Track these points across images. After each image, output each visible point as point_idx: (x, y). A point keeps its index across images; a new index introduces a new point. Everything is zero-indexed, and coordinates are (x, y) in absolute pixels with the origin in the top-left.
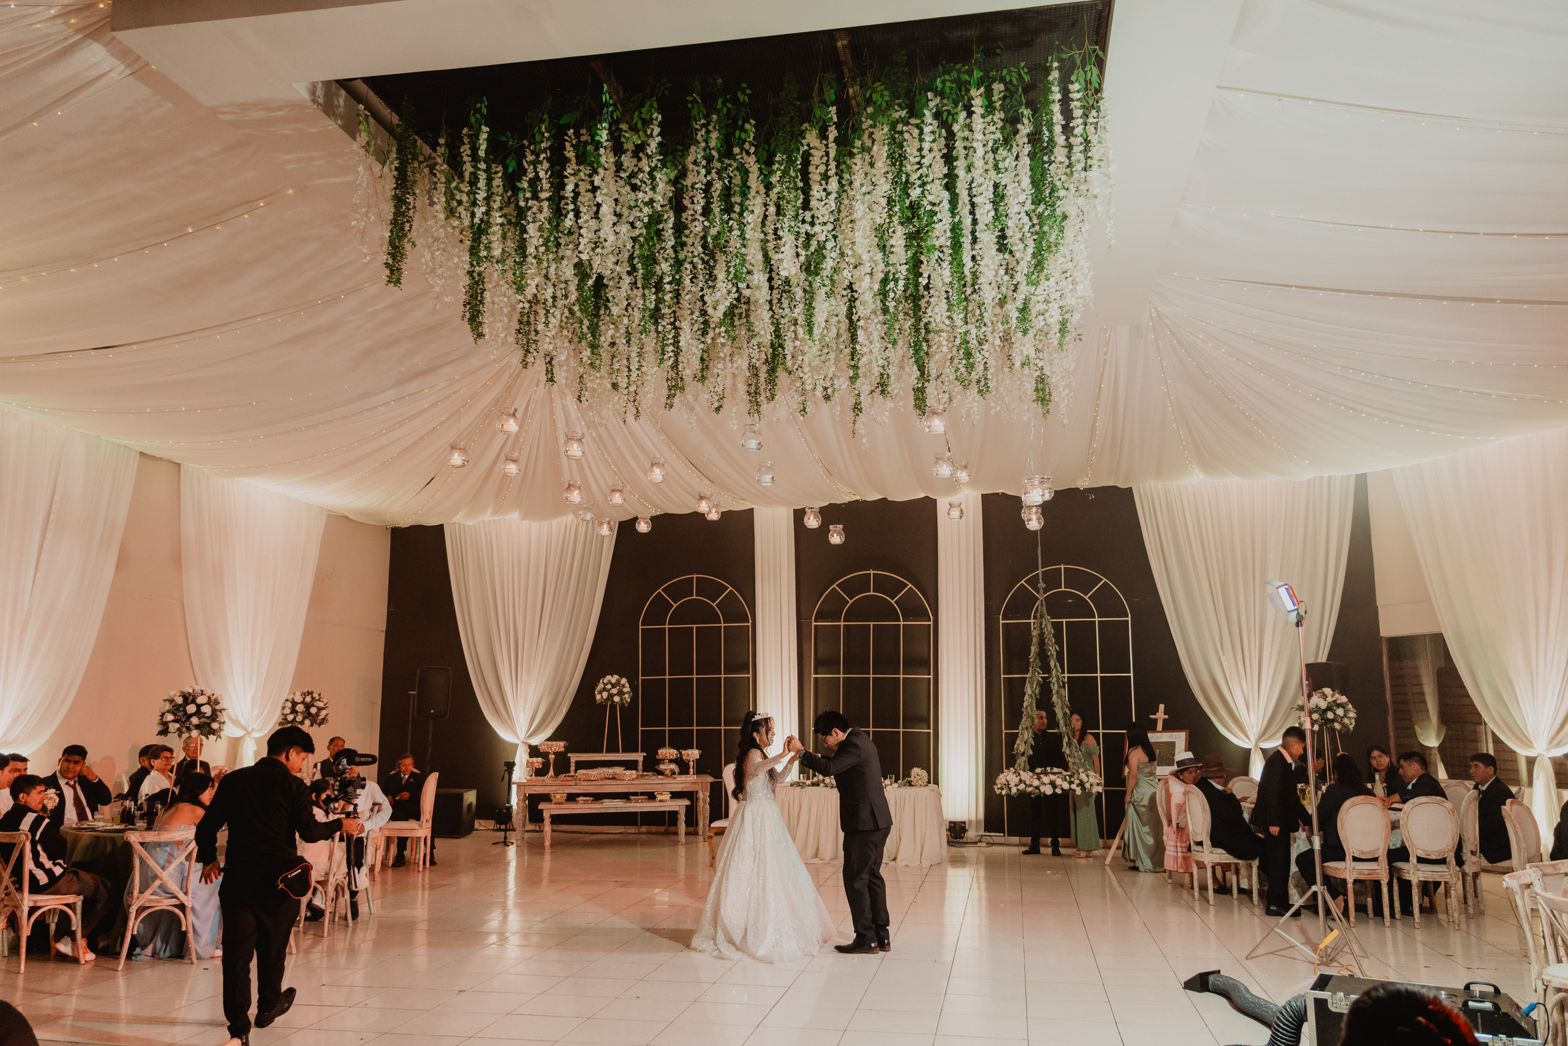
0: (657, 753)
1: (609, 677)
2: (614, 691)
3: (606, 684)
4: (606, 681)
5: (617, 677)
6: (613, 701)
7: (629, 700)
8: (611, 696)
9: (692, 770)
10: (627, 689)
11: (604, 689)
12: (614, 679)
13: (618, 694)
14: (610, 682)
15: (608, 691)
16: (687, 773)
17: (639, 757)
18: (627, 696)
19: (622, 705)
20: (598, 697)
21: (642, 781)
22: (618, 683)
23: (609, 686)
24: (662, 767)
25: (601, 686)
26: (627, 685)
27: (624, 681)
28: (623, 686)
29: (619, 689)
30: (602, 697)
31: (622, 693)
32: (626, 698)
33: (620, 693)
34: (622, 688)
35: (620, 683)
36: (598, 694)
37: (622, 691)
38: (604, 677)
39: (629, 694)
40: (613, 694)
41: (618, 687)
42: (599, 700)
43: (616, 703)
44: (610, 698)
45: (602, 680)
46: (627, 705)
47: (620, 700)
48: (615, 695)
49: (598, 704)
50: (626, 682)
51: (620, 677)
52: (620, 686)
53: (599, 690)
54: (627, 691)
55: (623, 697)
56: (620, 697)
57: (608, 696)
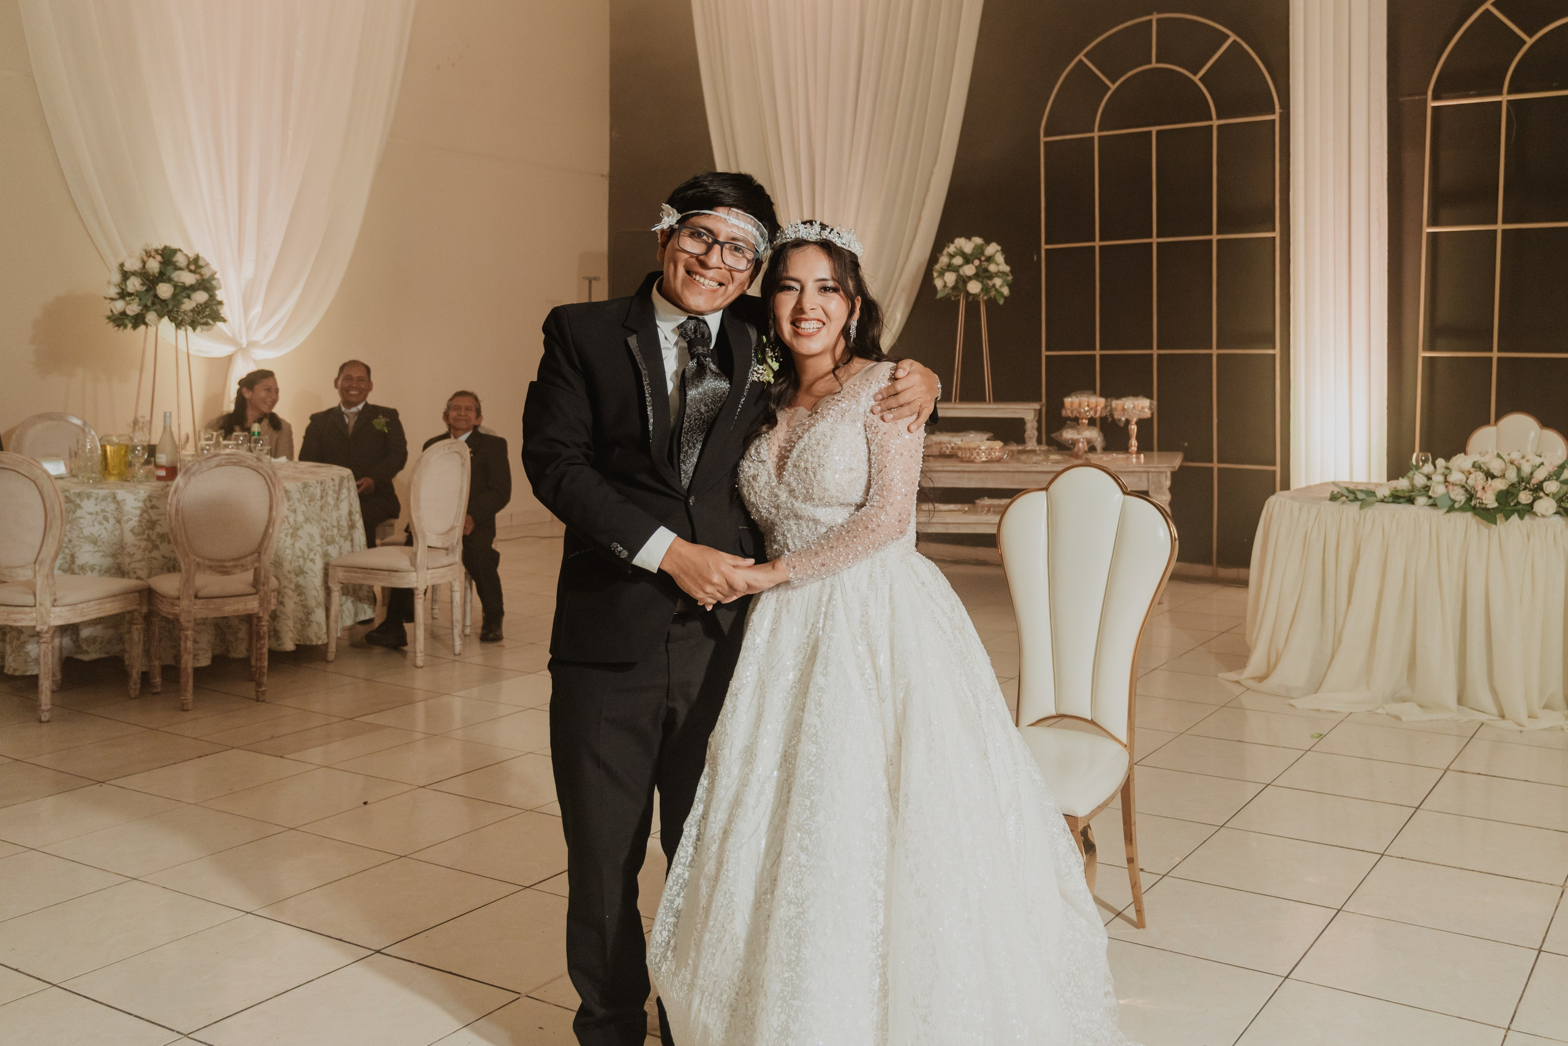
0: (1062, 405)
1: (960, 242)
2: (969, 270)
3: (951, 256)
4: (952, 249)
5: (978, 240)
6: (968, 293)
7: (1006, 291)
8: (963, 281)
9: (1134, 443)
10: (1000, 265)
11: (950, 267)
12: (967, 245)
13: (977, 276)
14: (961, 253)
15: (956, 270)
16: (1124, 448)
17: (1027, 412)
18: (998, 282)
19: (991, 303)
20: (938, 283)
21: (1014, 466)
22: (979, 252)
23: (958, 261)
24: (1068, 434)
25: (944, 260)
26: (1000, 258)
27: (993, 249)
28: (990, 259)
29: (980, 265)
30: (945, 283)
31: (987, 274)
32: (997, 286)
33: (982, 275)
34: (985, 264)
35: (982, 253)
36: (937, 277)
37: (986, 270)
38: (953, 242)
39: (1004, 277)
40: (967, 276)
41: (977, 262)
42: (941, 290)
43: (976, 296)
44: (960, 285)
45: (949, 247)
46: (1001, 302)
47: (982, 290)
48: (970, 278)
49: (941, 299)
50: (997, 251)
51: (988, 242)
52: (983, 258)
53: (939, 269)
54: (999, 272)
55: (990, 283)
56: (982, 282)
57: (957, 282)
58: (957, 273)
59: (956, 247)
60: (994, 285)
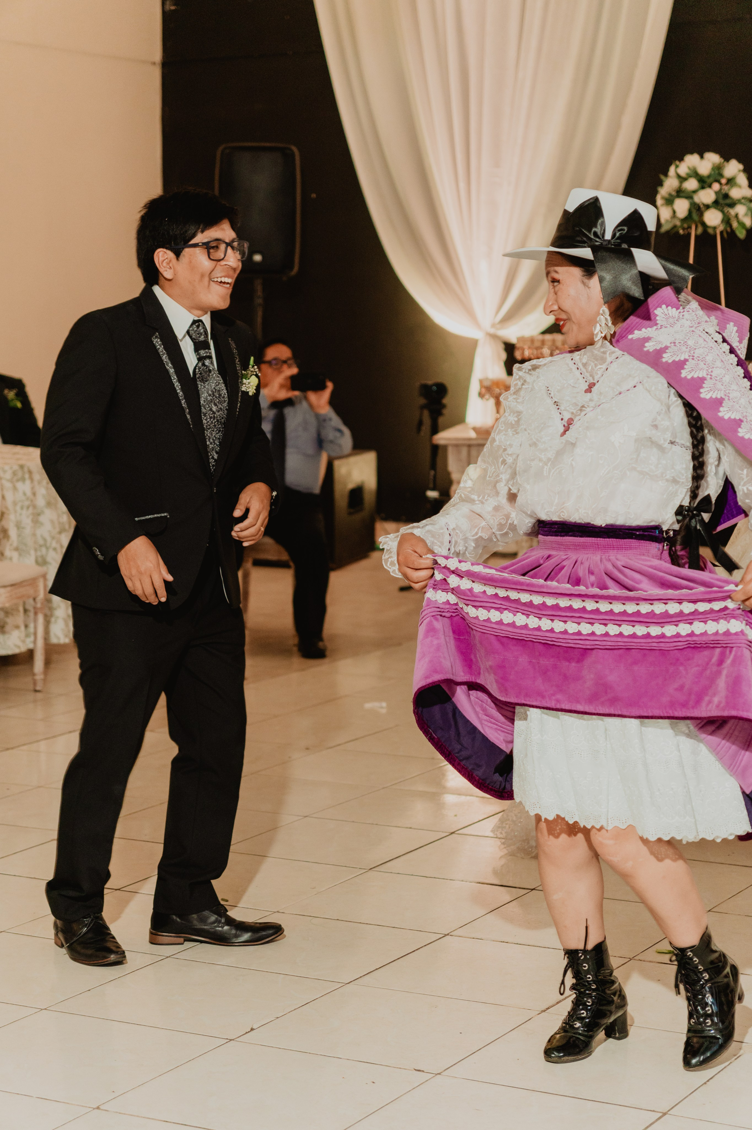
1: (692, 160)
2: (707, 196)
3: (684, 179)
4: (683, 168)
5: (712, 158)
6: (704, 224)
7: (748, 221)
8: (698, 210)
10: (742, 188)
11: (680, 193)
12: (705, 164)
13: (716, 204)
14: (694, 174)
15: (689, 196)
18: (740, 210)
19: (729, 237)
20: (664, 213)
22: (717, 173)
23: (692, 184)
25: (673, 183)
26: (742, 179)
27: (733, 167)
28: (731, 181)
29: (721, 190)
30: (674, 212)
31: (728, 201)
32: (740, 216)
33: (721, 201)
34: (726, 188)
35: (721, 175)
36: (662, 205)
37: (726, 196)
38: (681, 159)
39: (748, 204)
40: (704, 205)
41: (716, 186)
42: (667, 221)
43: (715, 228)
44: (695, 216)
45: (677, 167)
46: (741, 234)
47: (722, 221)
48: (707, 207)
49: (667, 232)
50: (739, 171)
51: (727, 158)
52: (724, 181)
53: (667, 196)
54: (743, 198)
55: (732, 212)
56: (722, 211)
57: (690, 212)
58: (691, 200)
59: (689, 168)
60: (737, 216)
